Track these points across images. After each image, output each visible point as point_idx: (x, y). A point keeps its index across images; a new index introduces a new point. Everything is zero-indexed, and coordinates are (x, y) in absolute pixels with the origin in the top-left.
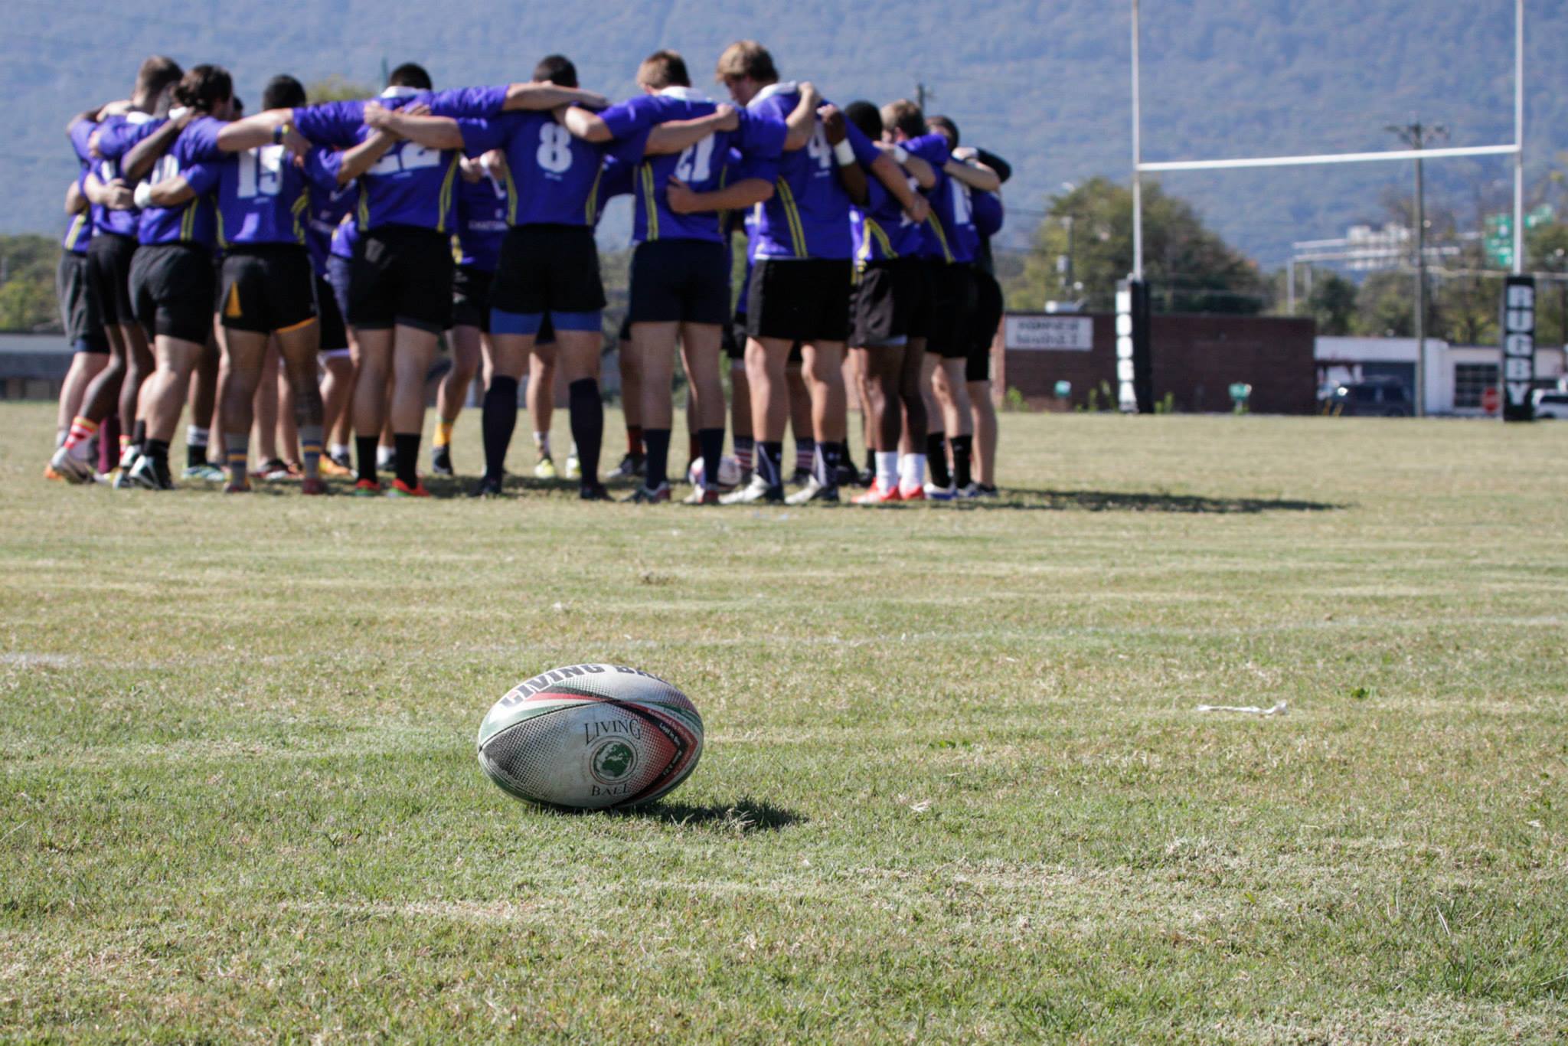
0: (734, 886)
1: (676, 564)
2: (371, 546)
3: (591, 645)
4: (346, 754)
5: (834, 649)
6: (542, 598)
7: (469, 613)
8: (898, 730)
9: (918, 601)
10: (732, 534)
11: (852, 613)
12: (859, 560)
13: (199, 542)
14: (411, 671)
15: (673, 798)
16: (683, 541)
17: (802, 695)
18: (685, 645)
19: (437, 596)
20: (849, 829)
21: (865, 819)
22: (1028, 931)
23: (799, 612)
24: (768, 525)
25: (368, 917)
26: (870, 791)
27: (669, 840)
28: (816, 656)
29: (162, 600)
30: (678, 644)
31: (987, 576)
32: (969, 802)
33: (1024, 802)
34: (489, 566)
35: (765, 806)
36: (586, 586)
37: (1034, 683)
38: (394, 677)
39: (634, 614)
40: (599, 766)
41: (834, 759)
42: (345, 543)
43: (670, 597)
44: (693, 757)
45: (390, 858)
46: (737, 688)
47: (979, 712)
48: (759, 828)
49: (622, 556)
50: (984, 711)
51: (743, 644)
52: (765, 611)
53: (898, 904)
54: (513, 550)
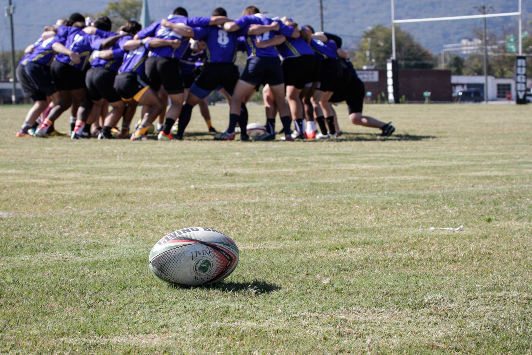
0: (250, 324)
1: (237, 167)
2: (130, 161)
3: (203, 203)
4: (102, 260)
5: (293, 203)
6: (187, 183)
7: (160, 190)
8: (316, 241)
9: (323, 181)
10: (257, 154)
11: (299, 188)
12: (303, 164)
13: (69, 160)
14: (135, 216)
15: (228, 279)
16: (240, 157)
17: (280, 224)
18: (238, 202)
19: (150, 183)
20: (297, 292)
21: (304, 288)
22: (372, 345)
23: (280, 187)
24: (270, 149)
25: (97, 344)
26: (306, 272)
27: (225, 299)
28: (286, 206)
29: (49, 186)
30: (235, 202)
31: (348, 170)
32: (345, 277)
33: (366, 277)
34: (170, 169)
35: (264, 282)
36: (204, 177)
37: (367, 217)
38: (128, 219)
39: (220, 189)
40: (197, 269)
41: (292, 256)
42: (121, 160)
43: (234, 182)
44: (235, 264)
45: (110, 313)
46: (256, 222)
47: (346, 232)
48: (262, 293)
49: (218, 164)
50: (349, 231)
51: (259, 202)
52: (267, 187)
53: (318, 332)
54: (179, 162)
